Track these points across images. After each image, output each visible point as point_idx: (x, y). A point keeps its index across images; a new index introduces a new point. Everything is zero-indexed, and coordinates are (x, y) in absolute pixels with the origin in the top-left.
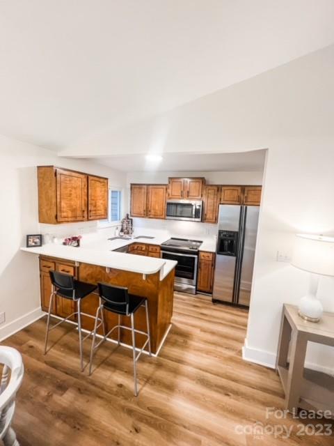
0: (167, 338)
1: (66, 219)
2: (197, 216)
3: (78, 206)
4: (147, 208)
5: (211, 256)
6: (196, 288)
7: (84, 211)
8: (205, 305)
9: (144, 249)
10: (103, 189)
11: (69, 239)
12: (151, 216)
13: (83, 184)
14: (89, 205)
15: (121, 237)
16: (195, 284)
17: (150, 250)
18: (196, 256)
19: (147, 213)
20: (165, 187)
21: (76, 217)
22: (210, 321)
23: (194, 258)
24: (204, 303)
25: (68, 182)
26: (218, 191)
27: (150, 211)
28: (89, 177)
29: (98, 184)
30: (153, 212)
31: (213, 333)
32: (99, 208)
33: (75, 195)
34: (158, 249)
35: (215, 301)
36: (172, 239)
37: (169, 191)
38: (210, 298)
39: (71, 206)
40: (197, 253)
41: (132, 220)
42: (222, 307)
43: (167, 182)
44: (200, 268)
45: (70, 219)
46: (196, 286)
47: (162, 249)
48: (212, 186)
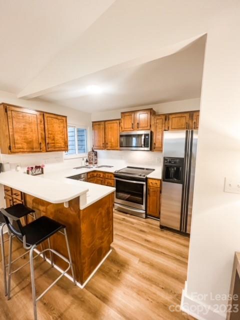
0: (102, 265)
1: (22, 150)
2: (146, 145)
3: (35, 138)
4: (105, 141)
5: (159, 183)
6: (146, 212)
7: (40, 144)
8: (152, 231)
9: (101, 176)
10: (62, 125)
11: (32, 168)
12: (109, 148)
13: (39, 120)
14: (46, 139)
15: (86, 167)
16: (144, 209)
17: (107, 177)
18: (144, 183)
19: (105, 146)
20: (118, 121)
21: (33, 149)
22: (151, 250)
23: (143, 185)
24: (152, 228)
25: (21, 118)
26: (166, 120)
27: (107, 144)
28: (45, 114)
29: (55, 120)
30: (109, 145)
31: (152, 265)
32: (58, 142)
33: (30, 130)
34: (113, 176)
35: (163, 227)
36: (128, 167)
37: (122, 124)
38: (158, 223)
39: (25, 139)
40: (146, 180)
41: (96, 152)
42: (169, 234)
43: (120, 117)
44: (149, 194)
45: (25, 150)
46: (146, 210)
47: (116, 176)
48: (159, 115)
